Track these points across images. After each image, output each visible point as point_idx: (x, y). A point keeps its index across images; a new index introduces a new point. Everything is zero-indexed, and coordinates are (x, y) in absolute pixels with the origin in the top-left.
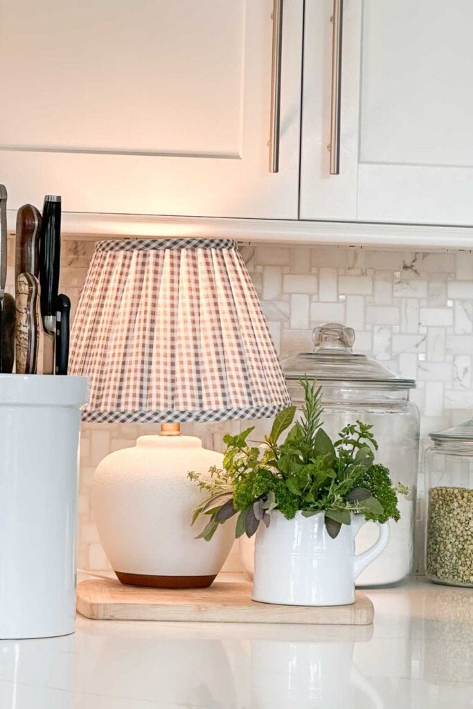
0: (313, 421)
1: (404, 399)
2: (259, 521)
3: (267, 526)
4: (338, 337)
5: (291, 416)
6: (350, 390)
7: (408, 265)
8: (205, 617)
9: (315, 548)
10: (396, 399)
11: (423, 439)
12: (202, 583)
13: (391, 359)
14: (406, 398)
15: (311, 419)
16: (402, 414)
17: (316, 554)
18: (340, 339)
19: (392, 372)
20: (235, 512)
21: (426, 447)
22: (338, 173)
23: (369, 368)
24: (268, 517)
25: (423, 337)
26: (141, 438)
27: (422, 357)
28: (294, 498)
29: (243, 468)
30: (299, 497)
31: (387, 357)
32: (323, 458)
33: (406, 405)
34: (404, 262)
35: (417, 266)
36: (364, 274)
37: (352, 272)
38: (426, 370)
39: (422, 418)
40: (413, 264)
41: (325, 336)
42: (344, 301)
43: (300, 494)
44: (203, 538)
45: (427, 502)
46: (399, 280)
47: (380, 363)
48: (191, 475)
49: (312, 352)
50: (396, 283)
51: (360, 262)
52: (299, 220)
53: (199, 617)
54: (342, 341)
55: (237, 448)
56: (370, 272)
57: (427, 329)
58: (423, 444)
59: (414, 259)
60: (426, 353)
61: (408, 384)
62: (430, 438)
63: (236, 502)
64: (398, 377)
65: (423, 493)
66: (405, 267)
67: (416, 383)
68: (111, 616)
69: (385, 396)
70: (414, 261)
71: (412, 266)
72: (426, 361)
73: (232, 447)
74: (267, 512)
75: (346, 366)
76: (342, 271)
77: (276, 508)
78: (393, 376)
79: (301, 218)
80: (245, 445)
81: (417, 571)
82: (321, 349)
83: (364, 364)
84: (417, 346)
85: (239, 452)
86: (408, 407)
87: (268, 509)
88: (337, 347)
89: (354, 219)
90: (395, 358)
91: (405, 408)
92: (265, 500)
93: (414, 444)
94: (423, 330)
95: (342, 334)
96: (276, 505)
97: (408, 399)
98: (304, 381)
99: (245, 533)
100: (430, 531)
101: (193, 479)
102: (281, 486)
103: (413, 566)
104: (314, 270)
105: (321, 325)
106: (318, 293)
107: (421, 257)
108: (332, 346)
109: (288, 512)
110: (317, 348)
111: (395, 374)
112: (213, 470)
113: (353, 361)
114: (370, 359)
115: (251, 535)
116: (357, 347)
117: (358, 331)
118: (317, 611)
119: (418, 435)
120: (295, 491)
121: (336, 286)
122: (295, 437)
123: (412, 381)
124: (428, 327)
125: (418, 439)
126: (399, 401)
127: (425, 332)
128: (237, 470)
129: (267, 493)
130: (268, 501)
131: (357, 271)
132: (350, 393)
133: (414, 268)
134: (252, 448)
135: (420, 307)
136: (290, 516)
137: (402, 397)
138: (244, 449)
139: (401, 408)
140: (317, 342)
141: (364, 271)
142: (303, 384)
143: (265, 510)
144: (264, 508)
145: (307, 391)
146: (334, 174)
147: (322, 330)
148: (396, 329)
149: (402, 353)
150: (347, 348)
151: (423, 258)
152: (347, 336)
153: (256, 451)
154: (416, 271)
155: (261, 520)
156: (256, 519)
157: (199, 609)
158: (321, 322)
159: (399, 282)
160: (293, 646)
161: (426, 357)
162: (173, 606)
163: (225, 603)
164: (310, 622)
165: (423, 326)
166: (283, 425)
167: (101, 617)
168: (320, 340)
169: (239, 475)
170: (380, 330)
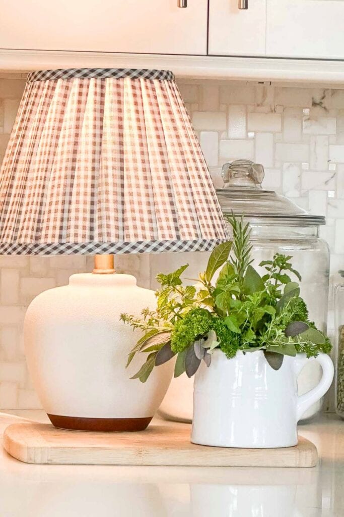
0: (243, 258)
1: (313, 235)
2: (200, 360)
3: (208, 366)
4: (247, 174)
5: (227, 252)
6: (259, 226)
7: (318, 101)
8: (147, 460)
9: (257, 388)
10: (306, 235)
11: (333, 276)
12: (138, 425)
13: (301, 197)
14: (316, 234)
15: (241, 257)
16: (313, 250)
17: (257, 395)
18: (248, 176)
19: (302, 209)
20: (173, 354)
21: (335, 284)
22: (246, 7)
23: (279, 204)
24: (208, 356)
25: (332, 175)
26: (74, 277)
27: (331, 194)
28: (235, 336)
29: (179, 308)
30: (239, 335)
31: (296, 194)
32: (260, 295)
33: (316, 242)
34: (313, 98)
35: (326, 103)
36: (273, 111)
37: (260, 109)
38: (335, 207)
39: (331, 255)
40: (322, 101)
41: (234, 172)
42: (254, 139)
43: (240, 332)
44: (138, 379)
45: (337, 337)
46: (308, 117)
47: (290, 200)
48: (123, 317)
49: (221, 189)
50: (305, 120)
51: (269, 99)
52: (207, 55)
53: (139, 460)
54: (251, 177)
55: (171, 287)
56: (279, 109)
57: (336, 166)
58: (333, 280)
59: (323, 95)
60: (335, 190)
61: (318, 220)
62: (340, 274)
63: (175, 344)
64: (307, 213)
65: (333, 331)
66: (314, 104)
67: (325, 219)
68: (49, 460)
69: (296, 232)
70: (323, 98)
71: (321, 103)
72: (336, 198)
73: (166, 286)
74: (208, 351)
75: (255, 202)
76: (251, 108)
77: (218, 347)
78: (304, 212)
79: (209, 54)
80: (180, 283)
81: (328, 409)
82: (231, 186)
83: (273, 200)
84: (326, 183)
85: (174, 290)
86: (318, 243)
87: (209, 348)
88: (247, 183)
89: (263, 54)
90: (305, 196)
91: (314, 244)
92: (206, 339)
93: (324, 280)
94: (333, 167)
95: (252, 170)
96: (218, 344)
97: (318, 235)
98: (232, 218)
99: (185, 373)
100: (340, 368)
101: (126, 322)
102: (221, 324)
103: (323, 403)
104: (223, 107)
105: (231, 162)
106: (227, 130)
107: (330, 94)
108: (241, 182)
109: (229, 351)
110: (227, 185)
111: (304, 210)
112: (146, 312)
113: (262, 197)
114: (279, 196)
115: (192, 375)
116: (266, 184)
117: (268, 168)
118: (261, 453)
119: (328, 272)
120: (235, 329)
121: (245, 124)
122: (226, 276)
123: (323, 218)
124: (337, 164)
125: (327, 276)
126: (308, 237)
127: (335, 169)
128: (173, 310)
129: (208, 331)
130: (208, 339)
131: (265, 108)
132: (260, 228)
133: (323, 105)
134: (187, 287)
135: (329, 144)
136: (231, 354)
137: (311, 234)
138: (178, 287)
139: (310, 244)
140: (226, 179)
141: (273, 108)
142: (230, 221)
143: (206, 349)
144: (206, 347)
145: (235, 228)
146: (243, 9)
147: (231, 166)
148: (305, 166)
149: (311, 189)
150: (257, 185)
151: (332, 94)
152: (257, 173)
153: (191, 289)
154: (325, 108)
155: (202, 360)
156: (196, 358)
157: (140, 452)
158: (230, 160)
159: (309, 119)
160: (234, 490)
161: (336, 194)
162: (109, 449)
163: (166, 446)
164: (253, 465)
165: (332, 163)
166: (218, 262)
167: (38, 461)
168: (229, 177)
169: (175, 316)
170: (289, 167)
